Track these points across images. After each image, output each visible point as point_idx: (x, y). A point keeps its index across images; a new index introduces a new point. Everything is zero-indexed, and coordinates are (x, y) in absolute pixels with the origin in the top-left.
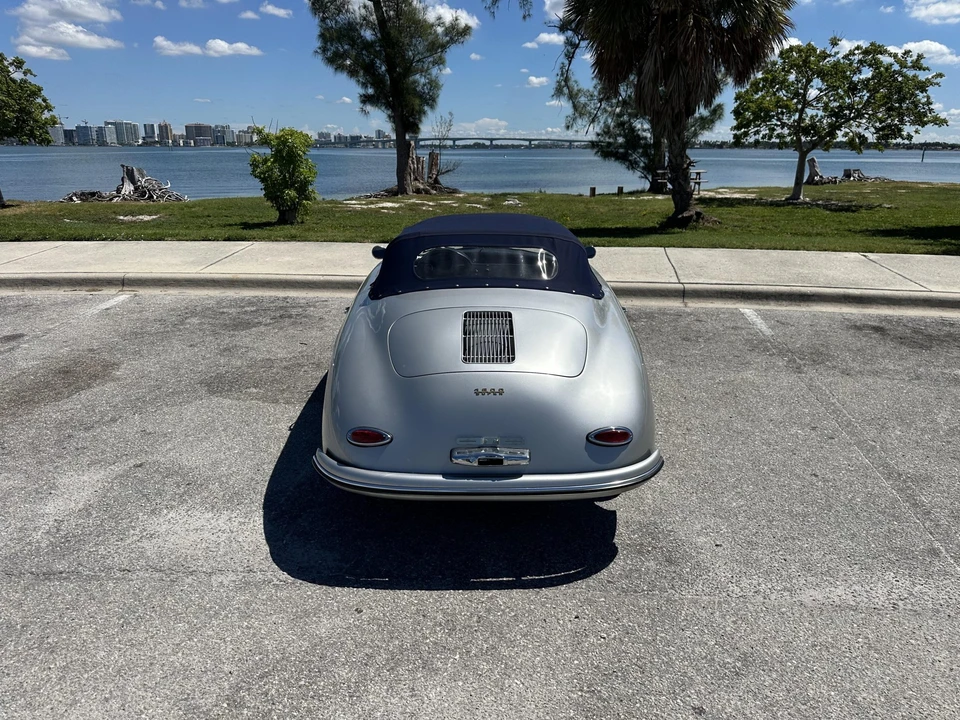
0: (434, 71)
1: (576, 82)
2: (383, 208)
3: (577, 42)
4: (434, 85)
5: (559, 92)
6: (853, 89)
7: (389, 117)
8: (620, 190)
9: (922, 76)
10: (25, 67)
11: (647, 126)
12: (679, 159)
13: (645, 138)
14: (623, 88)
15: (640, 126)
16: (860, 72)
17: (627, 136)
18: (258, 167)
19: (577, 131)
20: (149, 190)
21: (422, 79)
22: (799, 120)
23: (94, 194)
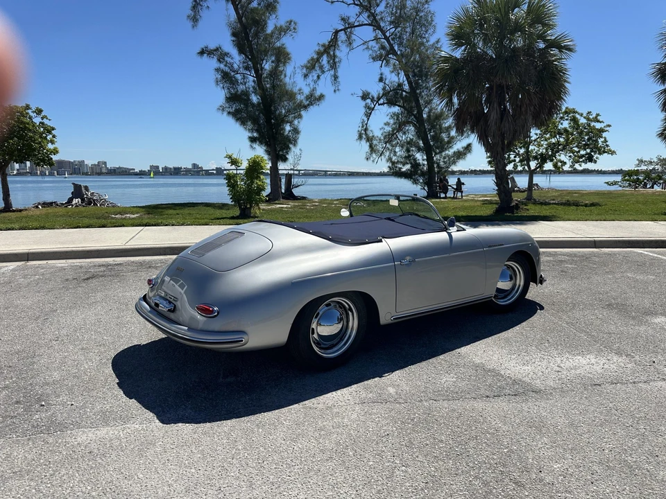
0: (296, 122)
1: (371, 131)
2: (282, 208)
3: (373, 106)
4: (296, 131)
5: (360, 137)
6: (560, 134)
7: (266, 151)
9: (598, 126)
10: (43, 114)
11: (425, 157)
12: (503, 171)
13: (424, 165)
14: (400, 135)
15: (420, 157)
16: (562, 124)
17: (411, 163)
18: (231, 180)
19: (373, 161)
20: (94, 200)
21: (288, 128)
22: (527, 152)
23: (52, 203)
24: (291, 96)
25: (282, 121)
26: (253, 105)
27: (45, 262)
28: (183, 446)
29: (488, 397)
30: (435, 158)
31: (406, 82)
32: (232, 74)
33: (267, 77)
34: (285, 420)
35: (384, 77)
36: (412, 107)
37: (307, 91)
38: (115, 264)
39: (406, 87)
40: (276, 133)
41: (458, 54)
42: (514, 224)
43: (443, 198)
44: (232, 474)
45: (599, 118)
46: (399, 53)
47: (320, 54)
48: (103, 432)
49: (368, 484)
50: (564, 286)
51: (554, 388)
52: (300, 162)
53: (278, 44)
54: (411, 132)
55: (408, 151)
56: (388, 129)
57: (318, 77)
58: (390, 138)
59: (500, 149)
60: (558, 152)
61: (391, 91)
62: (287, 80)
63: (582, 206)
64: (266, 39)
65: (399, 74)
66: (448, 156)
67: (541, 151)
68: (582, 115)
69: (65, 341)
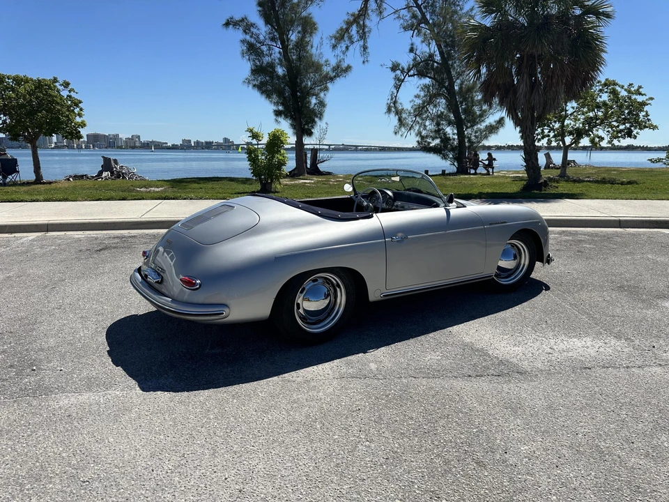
0: (322, 95)
1: (401, 104)
2: (305, 183)
3: (403, 78)
4: (322, 104)
5: (389, 110)
6: (598, 107)
7: (291, 125)
8: (444, 171)
9: (640, 99)
10: (70, 87)
11: (456, 131)
12: (532, 147)
13: (454, 139)
14: (430, 108)
15: (450, 131)
16: (601, 97)
17: (441, 138)
18: (251, 153)
19: (402, 135)
20: (123, 173)
21: (314, 101)
22: (563, 126)
23: (83, 176)
24: (317, 67)
25: (308, 93)
26: (278, 77)
27: (63, 233)
28: (157, 413)
29: (470, 376)
30: (466, 133)
31: (437, 53)
32: (258, 45)
33: (293, 49)
34: (261, 392)
35: (415, 47)
36: (443, 79)
37: (333, 62)
38: (130, 237)
39: (438, 58)
40: (302, 107)
41: (488, 22)
42: (537, 202)
43: (473, 174)
44: (199, 442)
45: (641, 90)
46: (431, 22)
47: (349, 24)
48: (86, 397)
49: (328, 457)
50: (576, 266)
51: (541, 370)
52: (326, 136)
53: (304, 14)
54: (442, 105)
55: (438, 124)
56: (419, 101)
57: (347, 48)
58: (420, 111)
59: (530, 123)
60: (595, 127)
61: (422, 62)
62: (314, 51)
63: (618, 184)
64: (292, 8)
65: (430, 44)
66: (480, 130)
67: (577, 125)
68: (622, 87)
69: (67, 309)
